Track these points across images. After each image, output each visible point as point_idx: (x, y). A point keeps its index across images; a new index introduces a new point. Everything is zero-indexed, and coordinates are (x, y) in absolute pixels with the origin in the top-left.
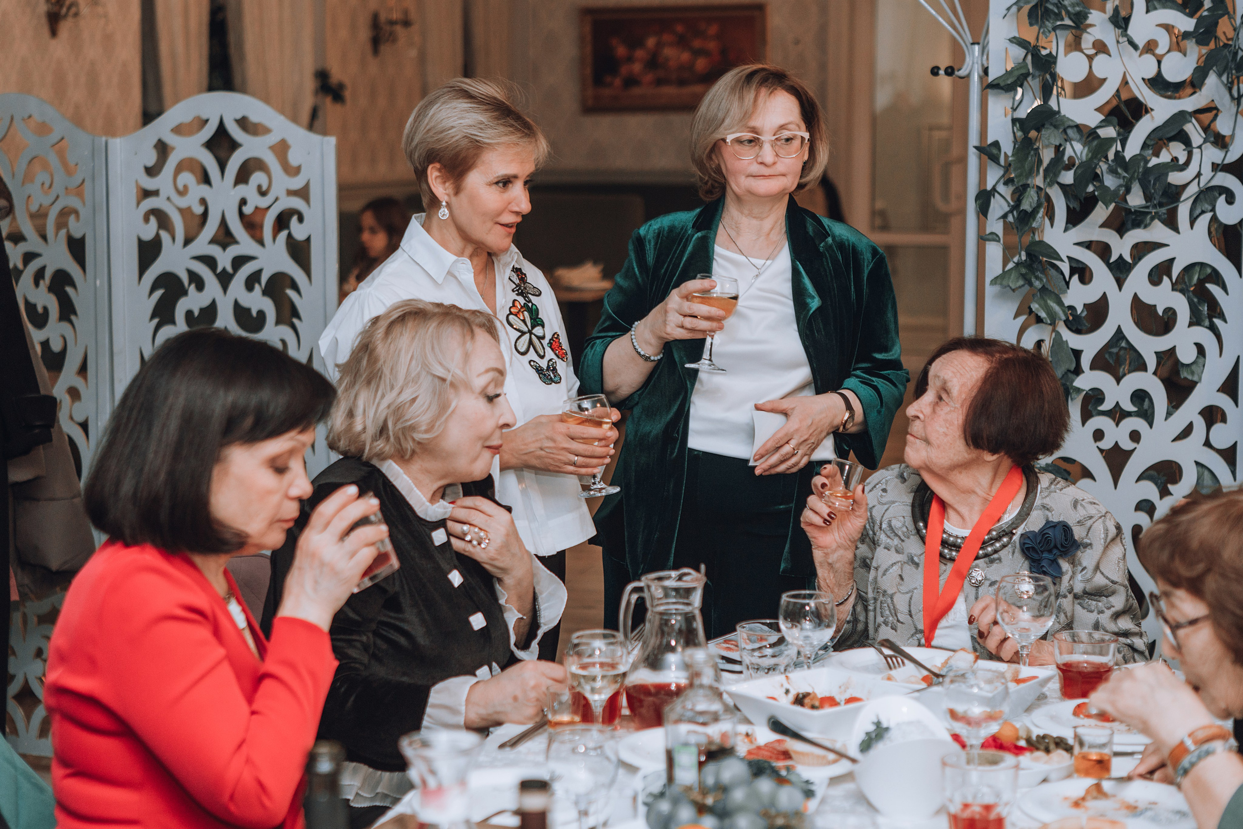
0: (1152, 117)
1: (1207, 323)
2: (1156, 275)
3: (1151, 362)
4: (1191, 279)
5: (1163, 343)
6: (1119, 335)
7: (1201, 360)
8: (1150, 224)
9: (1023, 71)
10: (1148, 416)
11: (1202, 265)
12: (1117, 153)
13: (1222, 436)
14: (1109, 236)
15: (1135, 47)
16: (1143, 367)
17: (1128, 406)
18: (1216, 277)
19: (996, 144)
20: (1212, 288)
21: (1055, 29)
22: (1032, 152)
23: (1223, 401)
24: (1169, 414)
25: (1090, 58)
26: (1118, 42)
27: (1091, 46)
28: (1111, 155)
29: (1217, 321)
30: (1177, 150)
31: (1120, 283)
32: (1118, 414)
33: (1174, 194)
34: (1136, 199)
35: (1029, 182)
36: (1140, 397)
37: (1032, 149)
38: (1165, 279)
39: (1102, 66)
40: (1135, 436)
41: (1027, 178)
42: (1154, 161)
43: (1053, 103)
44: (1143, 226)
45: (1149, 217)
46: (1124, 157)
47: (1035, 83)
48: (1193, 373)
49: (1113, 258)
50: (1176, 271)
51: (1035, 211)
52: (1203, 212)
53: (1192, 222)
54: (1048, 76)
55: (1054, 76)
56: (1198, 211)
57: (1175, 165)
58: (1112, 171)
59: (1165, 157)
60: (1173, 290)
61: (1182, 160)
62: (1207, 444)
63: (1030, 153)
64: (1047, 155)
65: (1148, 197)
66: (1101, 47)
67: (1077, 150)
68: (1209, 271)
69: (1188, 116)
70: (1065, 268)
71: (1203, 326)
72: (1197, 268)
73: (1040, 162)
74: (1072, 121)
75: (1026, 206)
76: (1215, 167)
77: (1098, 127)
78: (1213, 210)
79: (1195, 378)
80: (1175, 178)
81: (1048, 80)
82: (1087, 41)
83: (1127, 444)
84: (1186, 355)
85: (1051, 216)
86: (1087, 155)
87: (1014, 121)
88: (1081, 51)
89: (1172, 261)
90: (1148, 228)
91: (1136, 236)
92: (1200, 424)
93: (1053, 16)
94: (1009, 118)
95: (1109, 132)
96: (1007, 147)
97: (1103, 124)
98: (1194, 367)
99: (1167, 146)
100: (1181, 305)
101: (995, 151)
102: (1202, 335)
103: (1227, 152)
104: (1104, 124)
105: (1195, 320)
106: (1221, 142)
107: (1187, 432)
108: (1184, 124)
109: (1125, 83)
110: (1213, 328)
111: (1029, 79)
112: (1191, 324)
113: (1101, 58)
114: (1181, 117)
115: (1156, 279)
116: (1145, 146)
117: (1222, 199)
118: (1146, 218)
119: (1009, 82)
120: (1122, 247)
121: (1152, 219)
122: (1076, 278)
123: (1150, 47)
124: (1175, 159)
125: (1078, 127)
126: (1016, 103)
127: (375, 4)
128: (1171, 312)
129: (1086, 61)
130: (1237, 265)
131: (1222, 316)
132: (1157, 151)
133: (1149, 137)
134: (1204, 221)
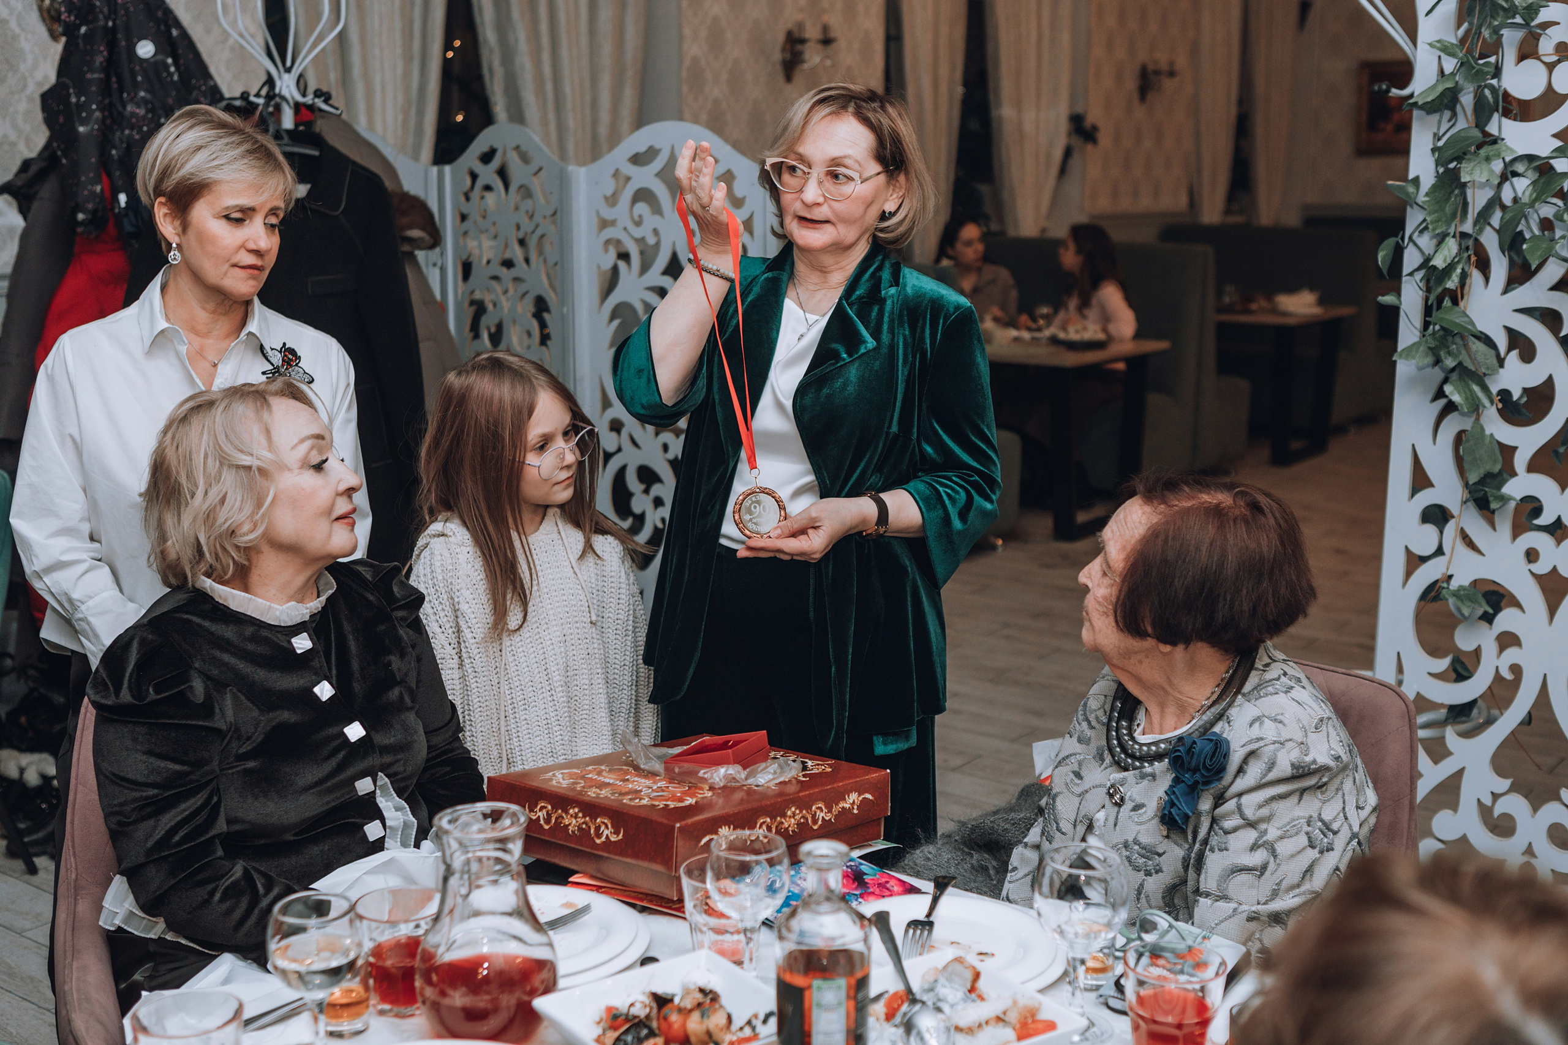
6: (1566, 431)
9: (1450, 85)
14: (1560, 302)
19: (1415, 180)
21: (1502, 29)
22: (1456, 190)
25: (1550, 68)
27: (1550, 51)
32: (1559, 531)
35: (1453, 228)
37: (1457, 186)
39: (1564, 79)
41: (1449, 224)
43: (1492, 128)
47: (1467, 99)
49: (1565, 331)
51: (1454, 265)
54: (1487, 92)
55: (1496, 89)
63: (1452, 192)
64: (1478, 198)
66: (1564, 53)
67: (1523, 186)
70: (1502, 343)
73: (1465, 204)
74: (1514, 150)
75: (1442, 260)
77: (1552, 158)
81: (1486, 97)
82: (1546, 45)
85: (1485, 274)
86: (1531, 195)
87: (1437, 149)
88: (1538, 58)
93: (1501, 13)
94: (1430, 147)
95: (1563, 163)
96: (1427, 185)
101: (1413, 189)
104: (1559, 153)
111: (1461, 95)
113: (1561, 67)
119: (1429, 99)
122: (1514, 353)
125: (1530, 158)
126: (1445, 126)
127: (1142, 56)
129: (1544, 72)
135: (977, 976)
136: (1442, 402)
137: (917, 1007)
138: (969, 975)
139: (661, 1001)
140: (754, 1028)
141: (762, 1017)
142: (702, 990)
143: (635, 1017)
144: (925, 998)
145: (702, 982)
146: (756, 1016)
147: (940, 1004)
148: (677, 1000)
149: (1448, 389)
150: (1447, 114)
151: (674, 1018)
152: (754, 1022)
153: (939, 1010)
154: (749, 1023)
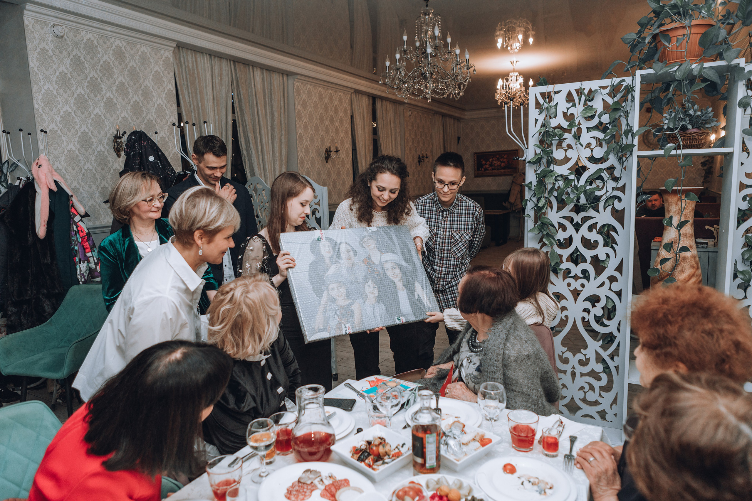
0: (589, 171)
1: (610, 246)
2: (590, 229)
3: (589, 260)
4: (604, 230)
5: (593, 253)
6: (577, 250)
7: (608, 259)
8: (588, 210)
9: (541, 157)
10: (587, 278)
11: (609, 225)
12: (575, 184)
13: (616, 286)
14: (573, 215)
15: (582, 146)
16: (585, 261)
17: (580, 275)
18: (614, 229)
19: (531, 183)
20: (613, 233)
21: (552, 141)
23: (617, 274)
24: (596, 278)
25: (566, 151)
26: (576, 144)
27: (566, 146)
28: (573, 186)
29: (614, 245)
30: (598, 182)
31: (577, 231)
32: (576, 277)
33: (598, 198)
34: (583, 200)
35: (543, 196)
36: (584, 272)
37: (544, 184)
38: (594, 229)
39: (570, 153)
40: (583, 286)
41: (541, 194)
42: (588, 187)
43: (551, 168)
44: (585, 211)
46: (578, 186)
47: (544, 160)
48: (605, 264)
49: (574, 222)
50: (598, 227)
51: (543, 206)
52: (609, 205)
53: (605, 210)
54: (549, 158)
55: (552, 158)
56: (607, 205)
57: (598, 188)
58: (573, 191)
59: (594, 186)
60: (597, 233)
61: (601, 187)
62: (610, 289)
63: (542, 185)
64: (549, 187)
65: (587, 200)
66: (570, 146)
67: (561, 183)
68: (611, 227)
69: (603, 170)
70: (557, 226)
72: (607, 226)
73: (545, 189)
74: (559, 174)
75: (540, 205)
76: (613, 188)
77: (568, 175)
78: (613, 204)
79: (606, 266)
80: (598, 193)
81: (549, 160)
82: (564, 145)
83: (579, 288)
84: (602, 257)
85: (551, 208)
86: (564, 186)
87: (536, 174)
88: (562, 148)
89: (597, 223)
90: (588, 212)
91: (583, 214)
92: (607, 282)
93: (552, 136)
95: (571, 177)
96: (535, 183)
98: (605, 262)
99: (595, 181)
100: (600, 239)
101: (530, 185)
102: (609, 250)
103: (618, 183)
104: (571, 174)
105: (606, 245)
106: (616, 179)
107: (602, 285)
108: (601, 173)
109: (579, 159)
110: (612, 247)
112: (604, 246)
113: (570, 150)
114: (600, 170)
116: (586, 182)
117: (616, 200)
118: (587, 208)
119: (534, 161)
120: (577, 218)
121: (589, 208)
122: (561, 229)
123: (589, 145)
124: (598, 186)
125: (561, 176)
126: (538, 168)
127: (419, 153)
128: (596, 242)
129: (564, 152)
130: (623, 225)
131: (616, 244)
132: (591, 184)
133: (588, 179)
134: (609, 209)
135: (464, 426)
136: (541, 243)
137: (449, 437)
138: (462, 426)
139: (369, 443)
140: (399, 449)
141: (401, 445)
142: (380, 438)
143: (363, 449)
144: (450, 435)
145: (379, 436)
146: (399, 445)
147: (455, 436)
148: (373, 443)
149: (544, 240)
150: (539, 165)
151: (374, 448)
152: (398, 447)
153: (455, 438)
154: (397, 447)
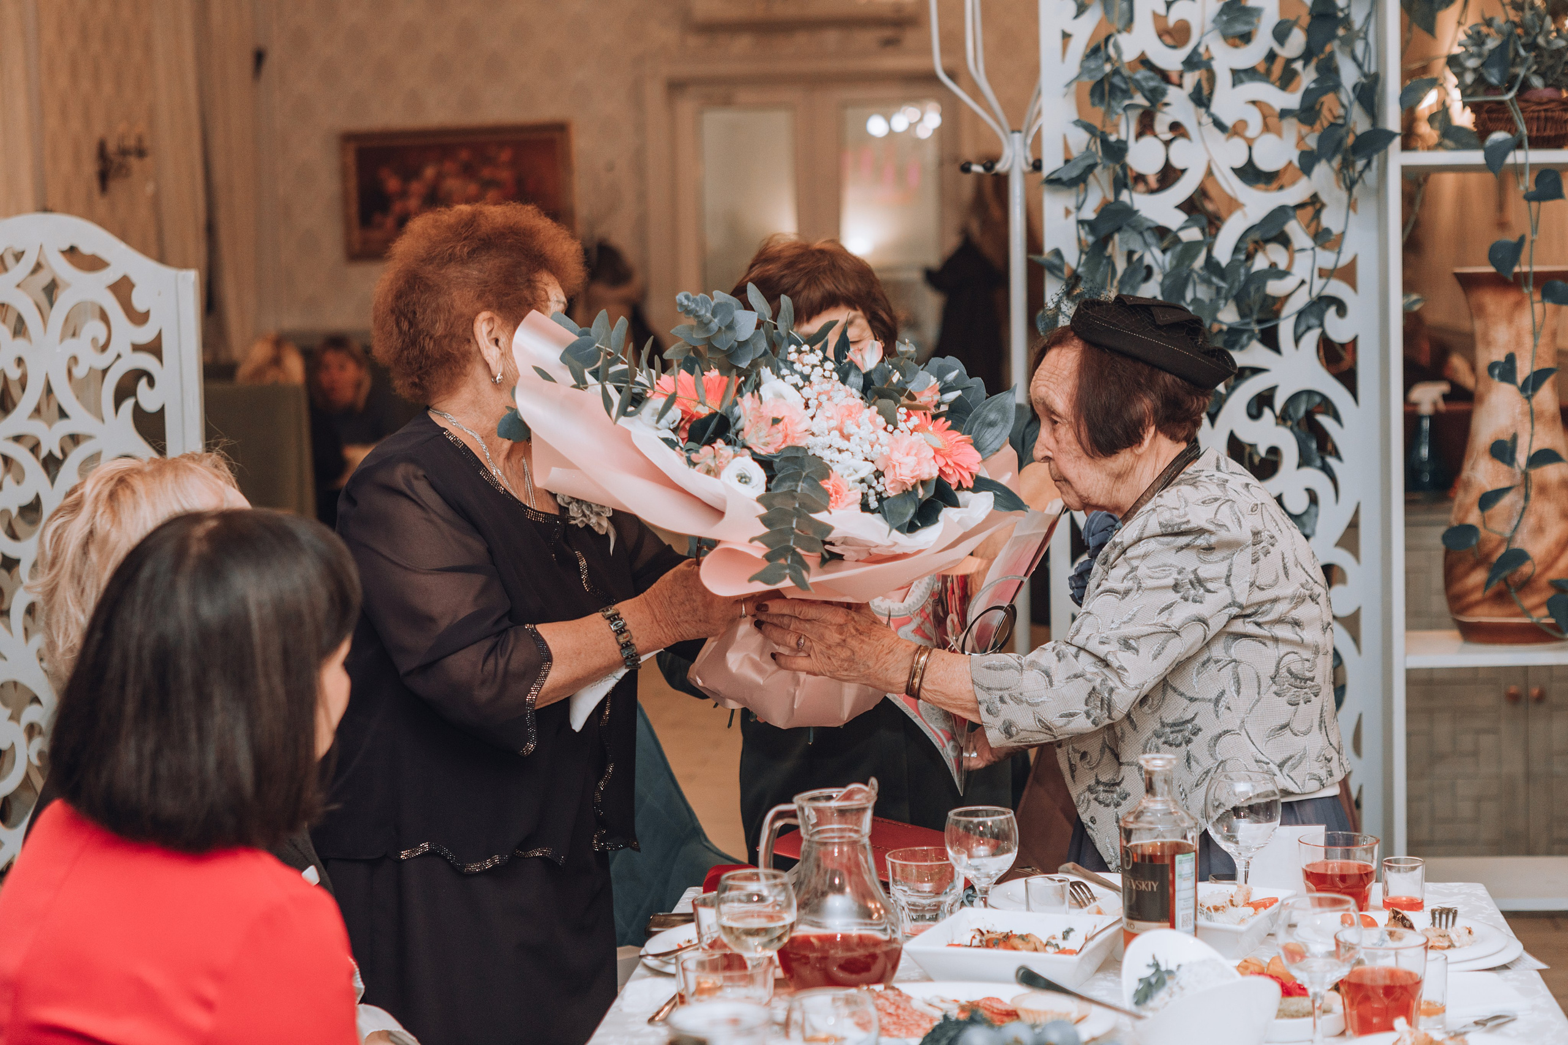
0: (1245, 215)
1: (1318, 463)
2: (1256, 408)
4: (1296, 411)
7: (1313, 509)
8: (1247, 345)
9: (1090, 161)
11: (1310, 393)
13: (1343, 599)
15: (1222, 128)
18: (1328, 407)
19: (1057, 253)
20: (1323, 420)
21: (1126, 108)
22: (1105, 261)
23: (1342, 558)
25: (1167, 143)
26: (1200, 124)
27: (1166, 128)
28: (1199, 262)
29: (1331, 461)
30: (1275, 254)
37: (1105, 257)
38: (1267, 411)
39: (1181, 154)
43: (1126, 199)
44: (1238, 348)
45: (1245, 338)
46: (1218, 264)
47: (1104, 176)
50: (1279, 402)
52: (1309, 328)
53: (1297, 340)
54: (1118, 168)
55: (1125, 167)
56: (1302, 328)
57: (1275, 272)
58: (1205, 281)
59: (1260, 263)
60: (1277, 424)
61: (1282, 266)
63: (1100, 263)
64: (1121, 266)
65: (1244, 312)
66: (1179, 130)
68: (1317, 399)
69: (1291, 212)
71: (1315, 467)
72: (1304, 398)
73: (1113, 271)
74: (1151, 221)
76: (1324, 274)
77: (1182, 229)
78: (1321, 325)
80: (1275, 288)
81: (1118, 174)
82: (1162, 123)
84: (1296, 503)
86: (1171, 263)
87: (1080, 223)
88: (1156, 136)
89: (1272, 390)
90: (1244, 351)
93: (1119, 94)
94: (1072, 219)
95: (1193, 234)
97: (1189, 224)
98: (1305, 518)
99: (1264, 250)
100: (1287, 442)
101: (1057, 262)
102: (1314, 477)
103: (1339, 253)
105: (1304, 461)
106: (1329, 241)
108: (1285, 223)
109: (1210, 174)
110: (1327, 470)
111: (1098, 170)
112: (1299, 466)
113: (1180, 143)
114: (1281, 214)
115: (1254, 412)
116: (1237, 250)
117: (1332, 311)
118: (1241, 337)
119: (1073, 175)
121: (1250, 339)
123: (1240, 128)
124: (1273, 265)
126: (1081, 198)
128: (1274, 451)
129: (1161, 148)
130: (1353, 390)
131: (1337, 454)
132: (1250, 257)
133: (1242, 239)
134: (1311, 339)
150: (1082, 186)
